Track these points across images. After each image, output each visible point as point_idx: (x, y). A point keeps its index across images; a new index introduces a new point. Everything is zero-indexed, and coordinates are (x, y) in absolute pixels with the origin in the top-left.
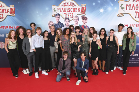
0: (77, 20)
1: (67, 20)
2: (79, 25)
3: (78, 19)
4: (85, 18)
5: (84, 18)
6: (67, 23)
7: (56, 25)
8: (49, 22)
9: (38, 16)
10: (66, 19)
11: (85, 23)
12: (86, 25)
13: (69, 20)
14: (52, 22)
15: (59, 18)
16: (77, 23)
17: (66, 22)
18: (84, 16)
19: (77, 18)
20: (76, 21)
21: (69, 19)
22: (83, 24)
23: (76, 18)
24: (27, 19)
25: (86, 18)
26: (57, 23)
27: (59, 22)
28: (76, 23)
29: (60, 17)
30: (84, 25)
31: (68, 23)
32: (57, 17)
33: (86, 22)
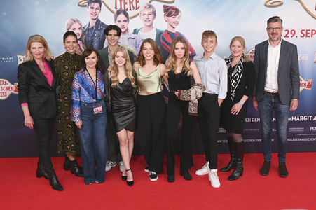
0: (151, 17)
1: (121, 17)
2: (157, 31)
3: (154, 13)
4: (174, 12)
5: (170, 12)
6: (122, 23)
7: (88, 29)
8: (68, 21)
9: (37, 3)
10: (118, 13)
11: (174, 26)
12: (178, 29)
13: (126, 15)
14: (78, 21)
15: (98, 11)
16: (151, 26)
17: (119, 21)
18: (170, 5)
19: (151, 10)
20: (147, 20)
21: (128, 12)
22: (166, 29)
23: (147, 11)
24: (5, 14)
25: (177, 11)
26: (93, 24)
27: (98, 22)
28: (148, 24)
29: (100, 8)
30: (171, 30)
31: (125, 24)
32: (92, 8)
33: (177, 23)
